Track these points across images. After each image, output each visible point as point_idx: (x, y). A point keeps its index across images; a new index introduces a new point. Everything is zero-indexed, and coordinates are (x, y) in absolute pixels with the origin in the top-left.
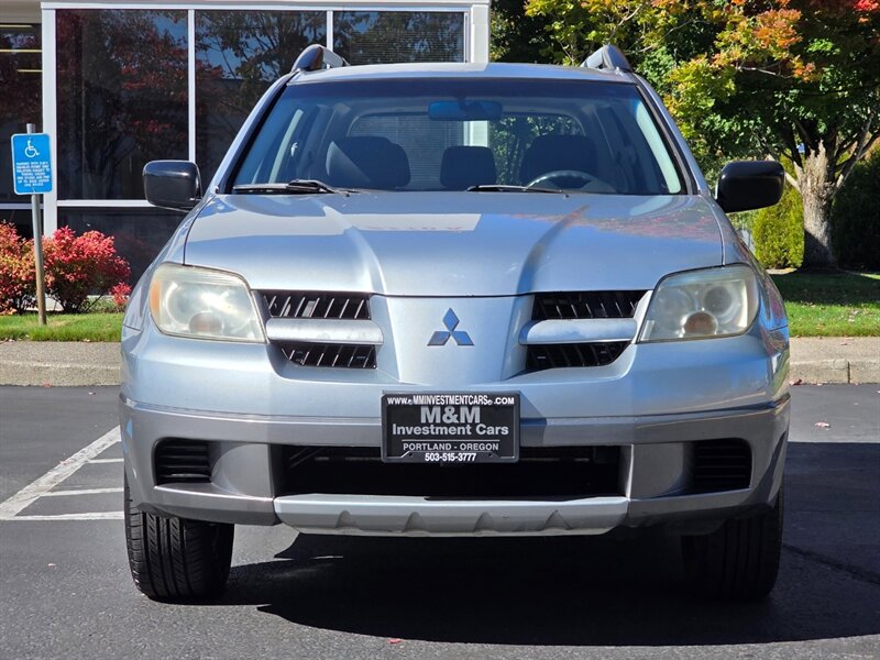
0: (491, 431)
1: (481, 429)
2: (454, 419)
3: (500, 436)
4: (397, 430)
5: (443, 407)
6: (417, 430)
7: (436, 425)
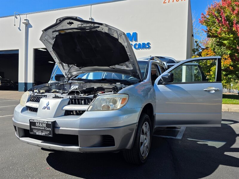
0: (48, 129)
1: (46, 129)
2: (41, 126)
3: (49, 130)
4: (32, 127)
5: (40, 123)
6: (36, 127)
7: (39, 127)
